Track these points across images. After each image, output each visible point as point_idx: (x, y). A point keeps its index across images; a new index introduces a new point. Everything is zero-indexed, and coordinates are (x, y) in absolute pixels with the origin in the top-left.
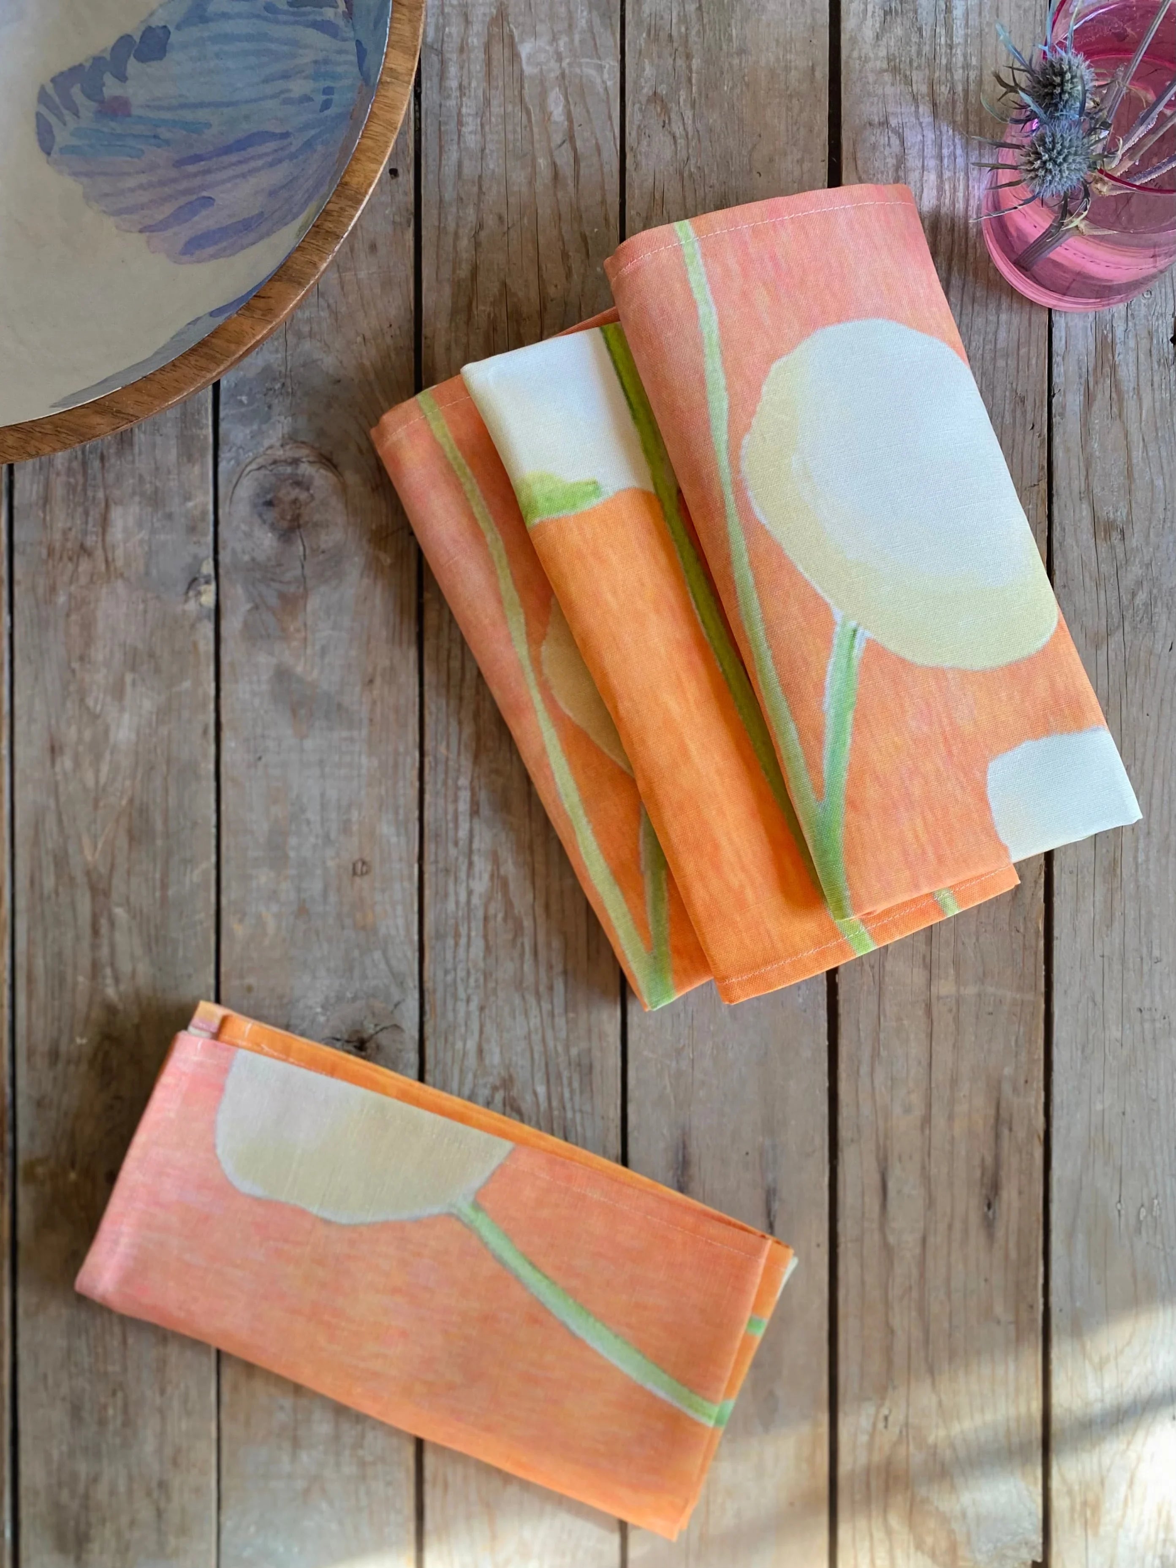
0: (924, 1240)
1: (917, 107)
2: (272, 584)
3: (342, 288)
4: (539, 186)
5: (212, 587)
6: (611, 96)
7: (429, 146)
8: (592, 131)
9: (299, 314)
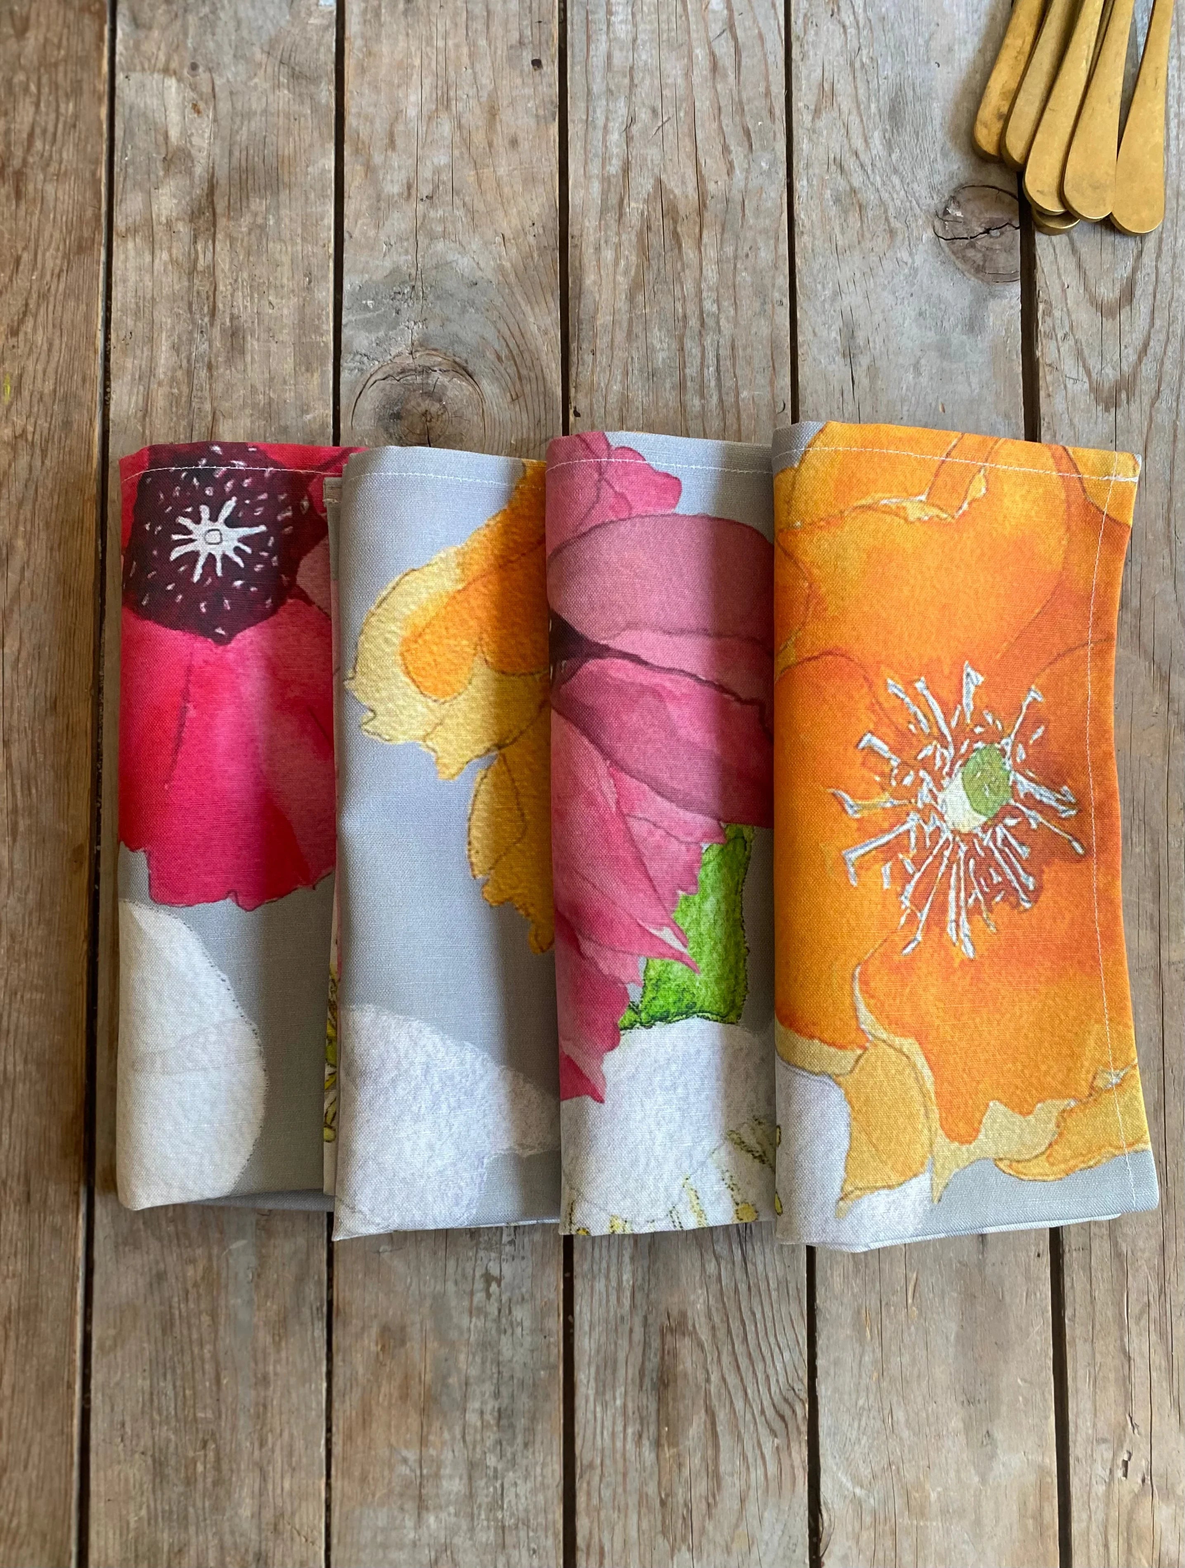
3: (480, 184)
4: (696, 78)
7: (575, 35)
8: (755, 21)
9: (432, 214)
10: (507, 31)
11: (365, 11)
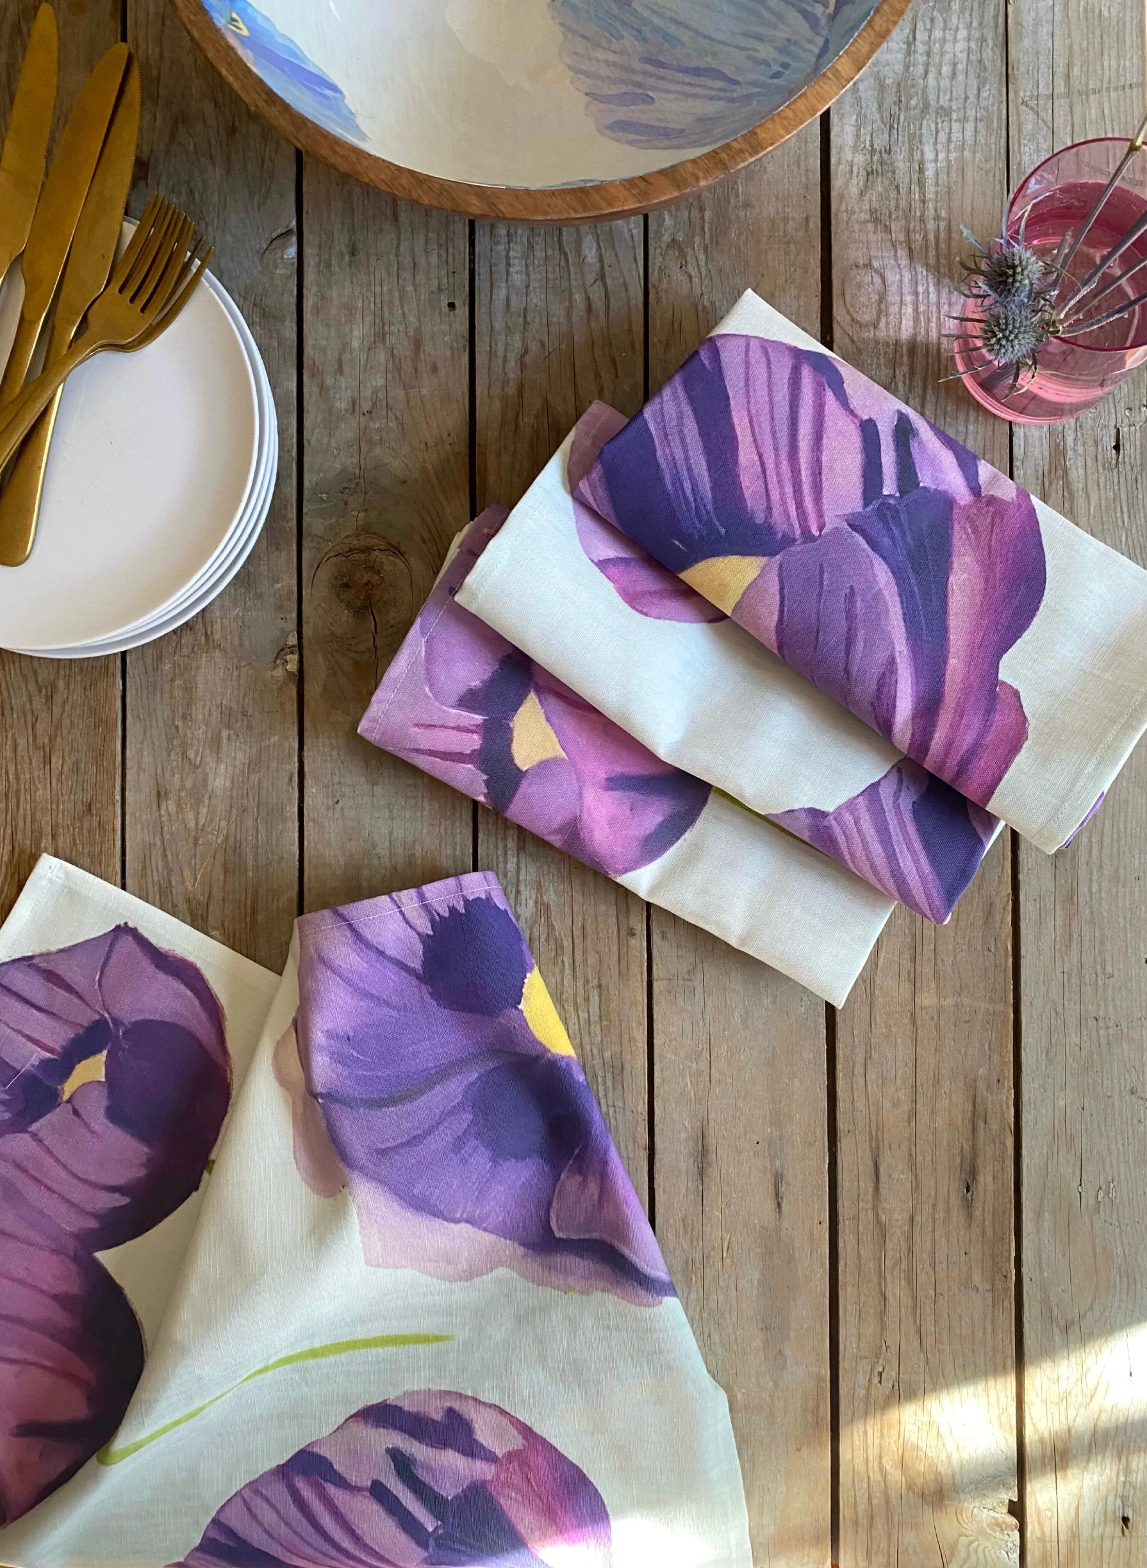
0: (912, 1219)
1: (896, 252)
2: (348, 654)
3: (408, 402)
4: (575, 319)
5: (296, 657)
6: (636, 242)
7: (482, 284)
8: (621, 271)
9: (371, 425)
10: (429, 279)
11: (319, 264)
